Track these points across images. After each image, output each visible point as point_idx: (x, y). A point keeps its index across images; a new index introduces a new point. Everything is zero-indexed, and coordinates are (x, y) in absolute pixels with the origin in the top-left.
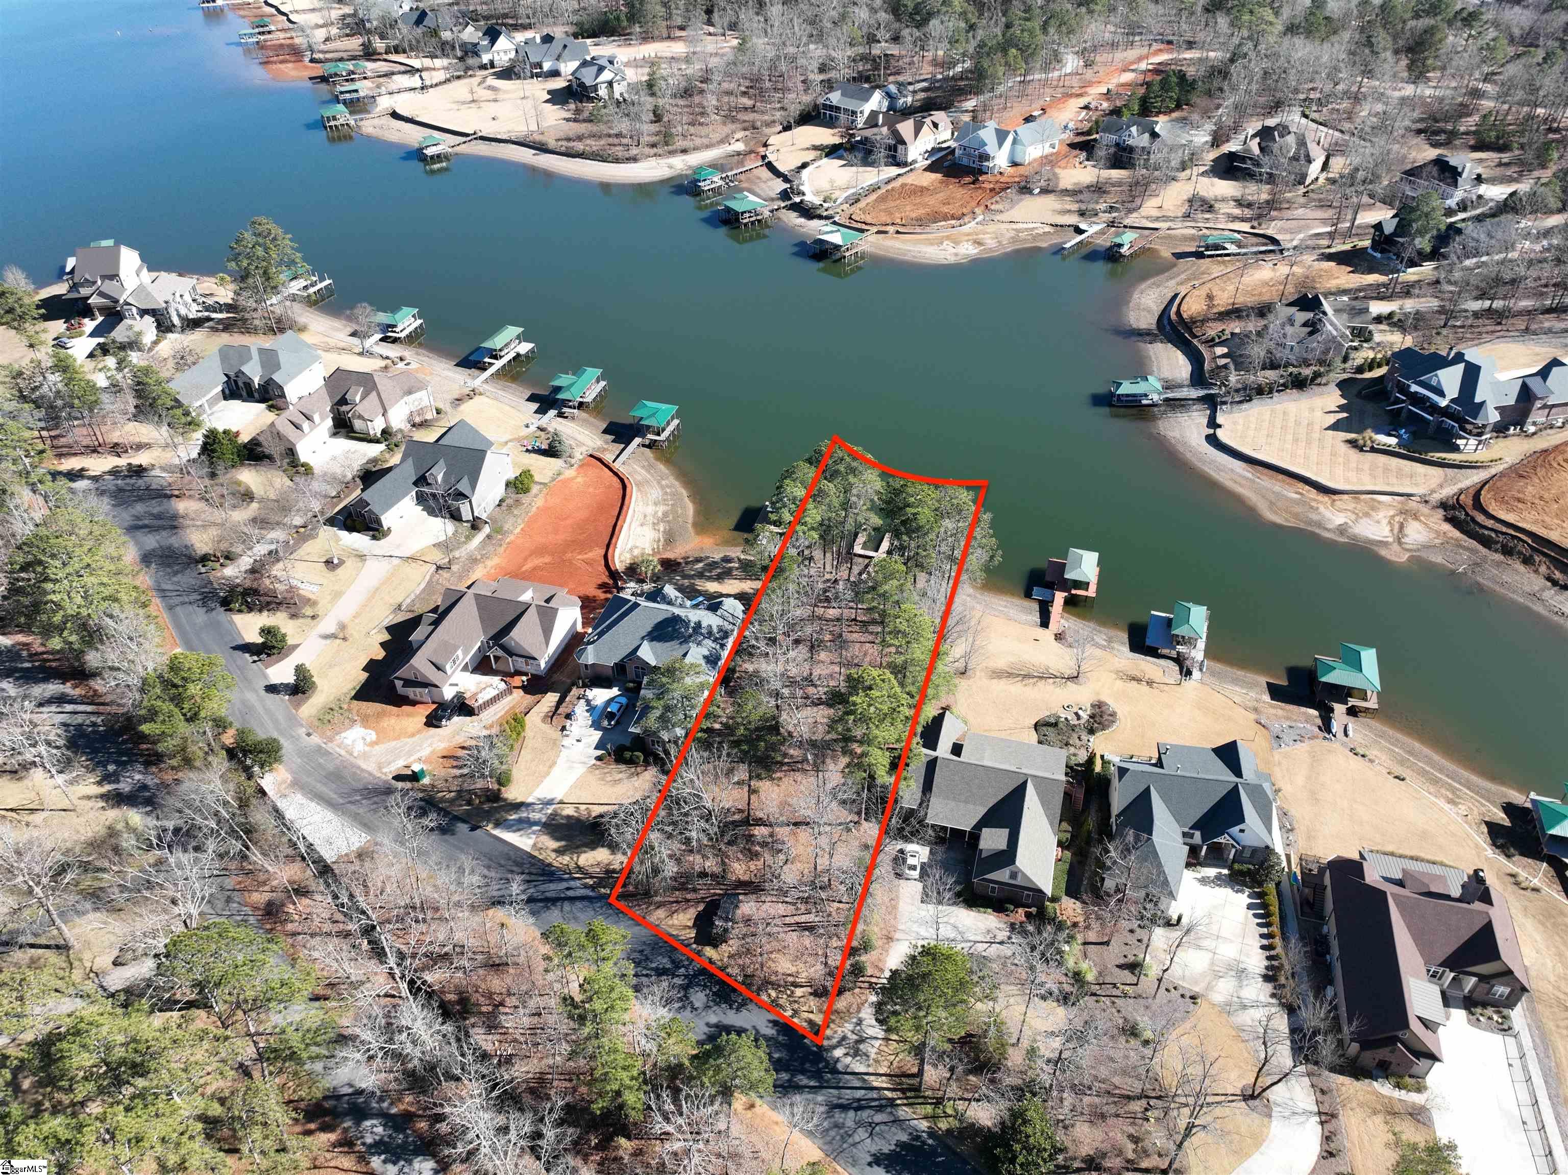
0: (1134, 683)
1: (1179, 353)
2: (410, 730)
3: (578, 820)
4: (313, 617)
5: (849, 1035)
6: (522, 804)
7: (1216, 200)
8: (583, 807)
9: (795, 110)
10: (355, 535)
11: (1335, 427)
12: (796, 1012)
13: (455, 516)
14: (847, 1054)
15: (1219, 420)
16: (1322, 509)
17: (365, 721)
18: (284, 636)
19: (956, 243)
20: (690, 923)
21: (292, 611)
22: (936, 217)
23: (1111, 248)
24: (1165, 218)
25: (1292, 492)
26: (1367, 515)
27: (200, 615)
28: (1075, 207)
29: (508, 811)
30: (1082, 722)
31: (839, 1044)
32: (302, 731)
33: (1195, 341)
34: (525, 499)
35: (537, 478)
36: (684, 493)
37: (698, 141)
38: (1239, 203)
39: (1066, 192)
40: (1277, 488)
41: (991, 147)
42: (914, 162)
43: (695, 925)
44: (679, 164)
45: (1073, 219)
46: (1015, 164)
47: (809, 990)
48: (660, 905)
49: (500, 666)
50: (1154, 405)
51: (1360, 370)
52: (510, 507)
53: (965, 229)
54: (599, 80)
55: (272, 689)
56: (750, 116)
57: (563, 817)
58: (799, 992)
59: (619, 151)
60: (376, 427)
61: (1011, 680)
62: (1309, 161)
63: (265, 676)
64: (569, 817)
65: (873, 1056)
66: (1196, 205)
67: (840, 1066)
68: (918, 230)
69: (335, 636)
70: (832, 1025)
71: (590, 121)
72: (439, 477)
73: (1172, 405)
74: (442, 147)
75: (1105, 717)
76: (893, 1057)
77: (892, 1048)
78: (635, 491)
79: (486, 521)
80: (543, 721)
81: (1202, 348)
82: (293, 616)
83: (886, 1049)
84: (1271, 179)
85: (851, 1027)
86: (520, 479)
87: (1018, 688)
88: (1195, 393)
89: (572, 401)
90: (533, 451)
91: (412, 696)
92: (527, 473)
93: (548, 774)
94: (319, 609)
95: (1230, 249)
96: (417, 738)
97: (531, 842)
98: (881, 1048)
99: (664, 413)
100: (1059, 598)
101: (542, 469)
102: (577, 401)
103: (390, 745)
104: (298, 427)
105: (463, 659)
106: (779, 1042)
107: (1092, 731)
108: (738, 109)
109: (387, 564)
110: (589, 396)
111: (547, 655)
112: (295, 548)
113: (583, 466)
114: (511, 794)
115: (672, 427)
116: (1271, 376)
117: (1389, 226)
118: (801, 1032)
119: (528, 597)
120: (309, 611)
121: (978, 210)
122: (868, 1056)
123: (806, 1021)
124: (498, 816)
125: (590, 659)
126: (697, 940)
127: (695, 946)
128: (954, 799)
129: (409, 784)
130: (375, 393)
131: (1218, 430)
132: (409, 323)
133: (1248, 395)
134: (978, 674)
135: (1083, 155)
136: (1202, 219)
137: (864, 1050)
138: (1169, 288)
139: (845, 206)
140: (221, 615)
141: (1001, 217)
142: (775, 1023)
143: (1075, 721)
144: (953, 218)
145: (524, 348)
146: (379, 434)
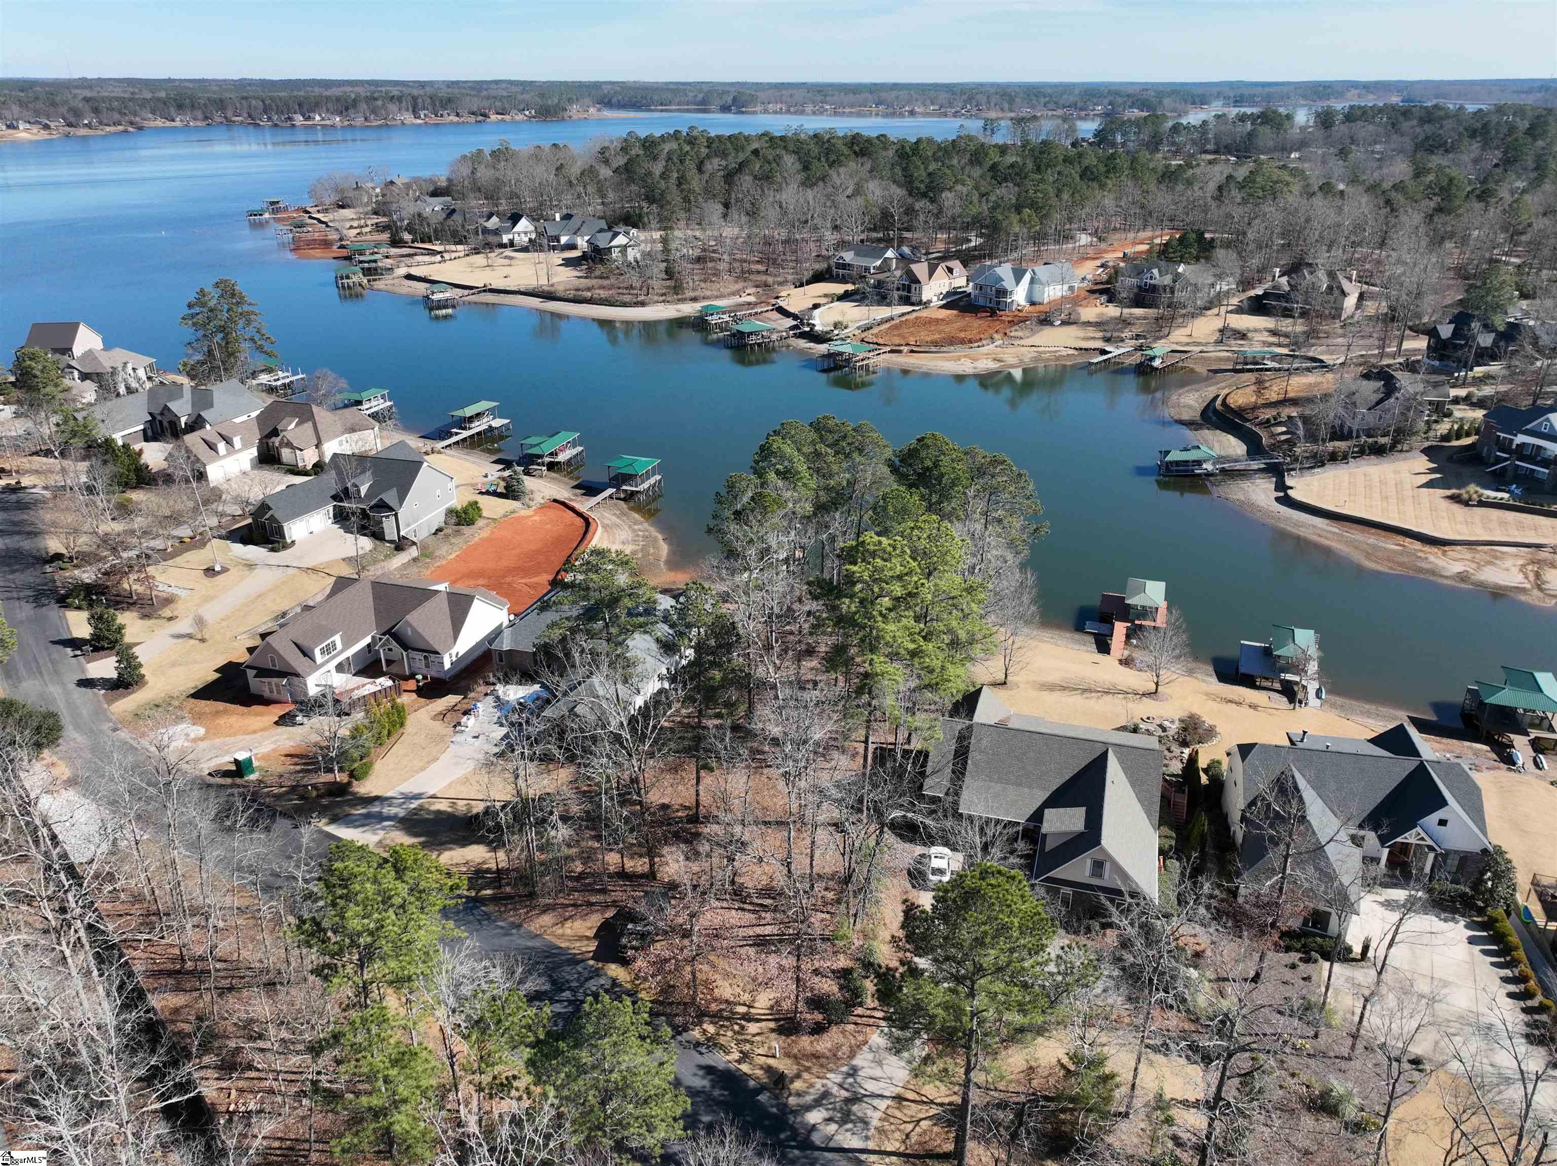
0: (1233, 706)
1: (1230, 437)
2: (254, 728)
3: (451, 816)
4: (170, 619)
5: (835, 1090)
6: (377, 798)
7: (1249, 330)
8: (461, 803)
9: (807, 275)
10: (251, 548)
12: (745, 1057)
13: (378, 536)
14: (829, 1120)
15: (1289, 482)
16: (1432, 558)
17: (197, 718)
18: (121, 628)
19: (974, 359)
20: (591, 933)
21: (146, 611)
22: (952, 341)
23: (1141, 364)
24: (1199, 344)
25: (1391, 544)
26: (1490, 563)
27: (26, 610)
28: (1100, 334)
29: (353, 806)
30: (1171, 733)
31: (817, 1103)
32: (106, 726)
33: (1248, 424)
34: (465, 529)
35: (485, 513)
36: (660, 537)
37: (708, 293)
38: (1274, 333)
39: (1088, 324)
40: (1372, 540)
41: (1008, 282)
42: (930, 301)
43: (596, 936)
44: (689, 309)
45: (1099, 344)
46: (1033, 303)
47: (772, 1025)
48: (546, 909)
49: (394, 669)
50: (1209, 475)
51: (1446, 438)
52: (447, 536)
53: (984, 350)
54: (613, 243)
55: (87, 683)
56: (763, 278)
57: (429, 812)
58: (753, 1028)
59: (627, 298)
60: (309, 458)
61: (1067, 693)
62: (1344, 294)
63: (83, 671)
64: (439, 812)
65: (875, 1122)
66: (1229, 334)
67: (816, 1138)
68: (933, 349)
69: (190, 636)
70: (806, 1075)
71: (601, 278)
72: (364, 490)
73: (1230, 474)
74: (449, 294)
75: (1200, 731)
76: (910, 1127)
77: (909, 1113)
78: (600, 529)
79: (414, 543)
80: (434, 718)
81: (1257, 429)
82: (145, 616)
83: (898, 1114)
84: (1304, 314)
85: (838, 1079)
86: (465, 511)
87: (1076, 700)
88: (1255, 465)
89: (540, 456)
90: (488, 493)
91: (267, 694)
92: (474, 505)
93: (423, 769)
94: (179, 608)
95: (1271, 364)
96: (258, 735)
97: (376, 838)
98: (889, 1112)
99: (643, 463)
100: (1120, 628)
101: (493, 507)
102: (547, 460)
103: (217, 741)
104: (212, 447)
105: (342, 651)
106: (714, 1100)
107: (1184, 744)
108: (750, 272)
109: (279, 573)
110: (562, 457)
111: (454, 651)
112: (173, 556)
113: (543, 507)
114: (364, 788)
115: (652, 481)
116: (1342, 445)
117: (1446, 331)
118: (752, 1083)
119: (441, 587)
120: (167, 612)
121: (996, 336)
122: (866, 1123)
123: (762, 1068)
124: (338, 811)
125: (506, 644)
126: (597, 956)
127: (591, 962)
128: (999, 780)
129: (229, 781)
130: (310, 424)
131: (1290, 492)
132: (377, 403)
133: (1319, 461)
134: (1022, 686)
135: (1104, 298)
136: (1235, 345)
137: (860, 1114)
138: (1210, 392)
139: (857, 332)
140: (53, 611)
141: (1021, 342)
142: (710, 1070)
143: (1160, 732)
144: (970, 341)
145: (497, 423)
146: (309, 467)
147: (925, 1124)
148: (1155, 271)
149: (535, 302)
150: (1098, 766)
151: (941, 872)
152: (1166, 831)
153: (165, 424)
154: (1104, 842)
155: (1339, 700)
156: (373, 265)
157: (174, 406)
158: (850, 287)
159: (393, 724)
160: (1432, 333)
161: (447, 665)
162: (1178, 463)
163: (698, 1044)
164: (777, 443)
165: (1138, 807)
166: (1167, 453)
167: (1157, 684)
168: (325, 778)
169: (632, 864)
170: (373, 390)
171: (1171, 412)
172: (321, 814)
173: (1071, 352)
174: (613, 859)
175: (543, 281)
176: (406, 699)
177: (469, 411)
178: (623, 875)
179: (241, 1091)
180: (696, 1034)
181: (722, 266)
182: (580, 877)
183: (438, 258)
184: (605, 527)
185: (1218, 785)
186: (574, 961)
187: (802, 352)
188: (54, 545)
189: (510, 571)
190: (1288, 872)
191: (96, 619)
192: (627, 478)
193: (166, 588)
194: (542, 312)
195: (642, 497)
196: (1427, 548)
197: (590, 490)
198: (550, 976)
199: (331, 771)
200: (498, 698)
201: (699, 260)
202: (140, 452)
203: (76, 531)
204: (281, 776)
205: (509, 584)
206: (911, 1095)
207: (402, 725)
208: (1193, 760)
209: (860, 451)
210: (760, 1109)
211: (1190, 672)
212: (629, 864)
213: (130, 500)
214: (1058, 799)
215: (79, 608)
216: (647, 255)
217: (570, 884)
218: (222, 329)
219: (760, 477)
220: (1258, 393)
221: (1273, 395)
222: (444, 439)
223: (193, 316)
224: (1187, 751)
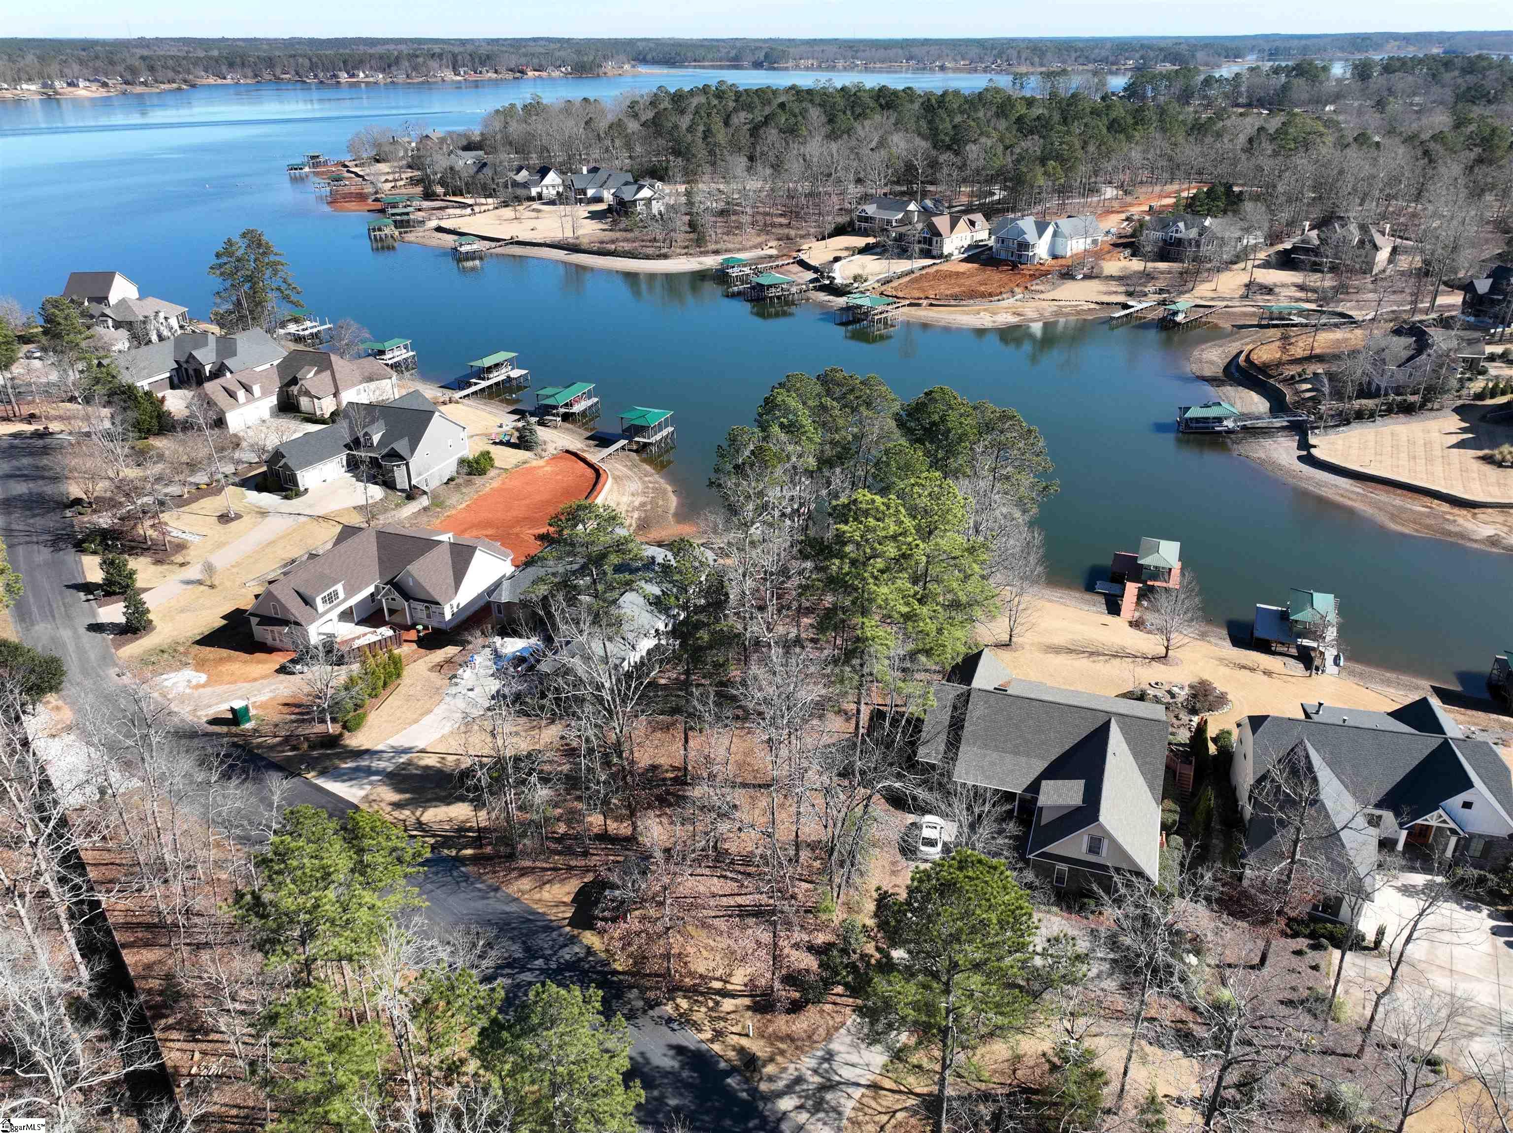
0: (1247, 672)
1: (1253, 394)
2: (255, 675)
3: (439, 772)
4: (182, 565)
5: (809, 1075)
6: (367, 751)
7: (1276, 285)
8: (450, 758)
9: (830, 228)
10: (265, 495)
11: (1460, 445)
12: (718, 1035)
13: (389, 484)
14: (801, 1107)
15: (1312, 440)
16: (1460, 521)
17: (200, 665)
18: (131, 574)
21: (158, 557)
22: (972, 295)
23: (1164, 318)
24: (1223, 299)
25: (1418, 506)
27: (43, 554)
29: (344, 759)
30: (1180, 699)
31: (789, 1090)
32: (112, 671)
33: (1272, 381)
34: (478, 480)
35: (497, 463)
36: (669, 488)
37: (730, 246)
38: (1301, 288)
39: (1111, 278)
40: (1399, 502)
41: (1031, 235)
42: (951, 255)
43: (574, 901)
44: (711, 262)
45: (1121, 299)
46: (1055, 257)
47: (747, 1001)
48: (524, 872)
49: (396, 619)
50: (1230, 432)
51: (1480, 396)
52: (458, 486)
53: (1004, 304)
54: (639, 196)
55: (97, 628)
56: (786, 231)
57: (418, 767)
58: (728, 1004)
59: (650, 251)
60: (327, 406)
61: (1074, 656)
62: (1376, 248)
63: (94, 614)
64: (427, 768)
65: (848, 1112)
66: (1255, 288)
67: (786, 1127)
68: (953, 302)
69: (200, 582)
70: (779, 1059)
71: (626, 230)
72: (376, 439)
73: (1252, 432)
74: (477, 246)
75: (1211, 698)
76: (885, 1118)
77: (884, 1103)
78: (610, 481)
79: (425, 493)
80: (431, 670)
81: (1280, 386)
82: (158, 562)
83: (873, 1104)
84: (1334, 269)
85: (812, 1063)
86: (477, 461)
87: (1083, 663)
88: (1278, 423)
89: (556, 407)
90: (501, 443)
91: (269, 641)
92: (486, 455)
93: (416, 721)
94: (191, 554)
95: (1297, 320)
96: (257, 684)
97: (362, 793)
98: (865, 1100)
99: (656, 415)
100: (1132, 589)
101: (506, 457)
102: (562, 410)
103: (219, 689)
104: (232, 395)
105: (344, 600)
106: (682, 1081)
107: (1194, 711)
108: (773, 225)
109: (290, 521)
110: (577, 408)
111: (454, 602)
112: (187, 502)
113: (554, 458)
114: (355, 741)
115: (664, 433)
116: (1369, 403)
117: (1483, 286)
118: (723, 1065)
119: (444, 538)
120: (179, 559)
121: (1017, 290)
122: (840, 1113)
123: (734, 1049)
124: (328, 763)
125: (505, 596)
126: (574, 922)
127: (568, 929)
128: (996, 748)
129: (225, 729)
130: (328, 372)
131: (1313, 451)
132: (399, 353)
133: (1344, 420)
134: (1027, 647)
135: (1128, 252)
136: (1261, 300)
137: (833, 1103)
138: (1233, 348)
139: (876, 285)
140: (69, 555)
141: (1042, 296)
142: (680, 1050)
143: (1167, 699)
144: (990, 295)
145: (516, 373)
146: (327, 416)
147: (900, 1116)
148: (1181, 225)
149: (560, 255)
150: (1099, 737)
151: (931, 843)
152: (1170, 804)
153: (191, 372)
154: (1102, 819)
155: (1358, 667)
156: (405, 218)
157: (198, 354)
158: (871, 240)
159: (389, 675)
160: (1468, 287)
161: (448, 616)
162: (1197, 420)
163: (670, 1020)
164: (782, 396)
165: (1141, 780)
166: (1187, 409)
167: (1167, 648)
168: (319, 728)
169: (615, 825)
170: (396, 340)
171: (1194, 368)
172: (310, 767)
173: (1093, 306)
174: (596, 820)
175: (569, 234)
176: (406, 650)
177: (488, 362)
178: (604, 837)
179: (204, 1053)
180: (669, 1009)
181: (746, 219)
182: (560, 840)
183: (469, 211)
184: (616, 478)
185: (1226, 757)
186: (549, 928)
187: (822, 305)
188: (75, 490)
189: (518, 521)
190: (1297, 857)
191: (108, 564)
192: (640, 430)
193: (180, 534)
194: (565, 263)
195: (654, 449)
196: (1456, 511)
197: (603, 441)
198: (524, 943)
199: (323, 721)
200: (496, 651)
201: (722, 213)
202: (163, 399)
203: (94, 477)
204: (276, 726)
205: (517, 534)
206: (888, 1084)
207: (399, 676)
208: (1201, 729)
209: (868, 405)
210: (729, 1094)
211: (1203, 636)
212: (613, 827)
213: (150, 448)
214: (1055, 771)
215: (95, 553)
216: (671, 208)
217: (553, 846)
218: (249, 279)
219: (764, 429)
220: (1284, 349)
221: (1299, 350)
222: (461, 388)
223: (220, 266)
224: (1196, 719)
